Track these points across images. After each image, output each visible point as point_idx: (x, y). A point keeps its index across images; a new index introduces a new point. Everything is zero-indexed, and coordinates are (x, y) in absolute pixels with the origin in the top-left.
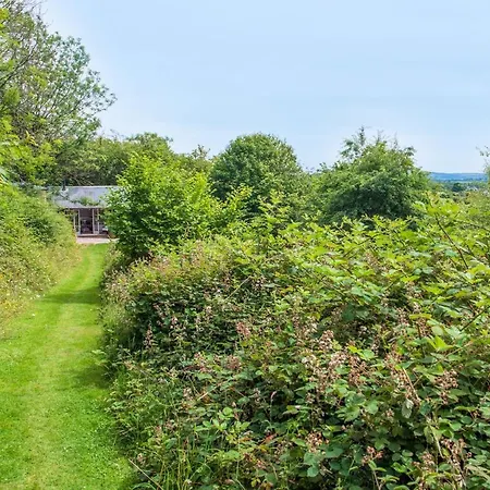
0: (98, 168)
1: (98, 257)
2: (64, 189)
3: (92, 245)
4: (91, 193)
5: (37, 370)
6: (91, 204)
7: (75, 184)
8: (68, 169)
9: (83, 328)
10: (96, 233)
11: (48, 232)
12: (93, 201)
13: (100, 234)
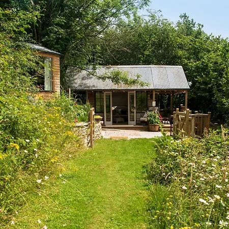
13: (137, 125)
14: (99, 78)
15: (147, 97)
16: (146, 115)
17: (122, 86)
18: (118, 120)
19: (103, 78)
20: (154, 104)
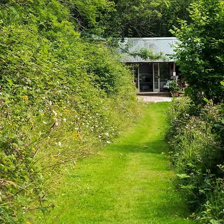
0: (160, 15)
1: (160, 114)
2: (123, 41)
3: (152, 103)
4: (151, 46)
5: (112, 201)
6: (151, 58)
7: (135, 35)
8: (128, 17)
9: (154, 172)
10: (156, 91)
11: (109, 81)
12: (154, 54)
13: (160, 91)
14: (132, 55)
15: (169, 67)
16: (168, 83)
17: (148, 60)
18: (144, 87)
19: (134, 55)
20: (174, 74)
